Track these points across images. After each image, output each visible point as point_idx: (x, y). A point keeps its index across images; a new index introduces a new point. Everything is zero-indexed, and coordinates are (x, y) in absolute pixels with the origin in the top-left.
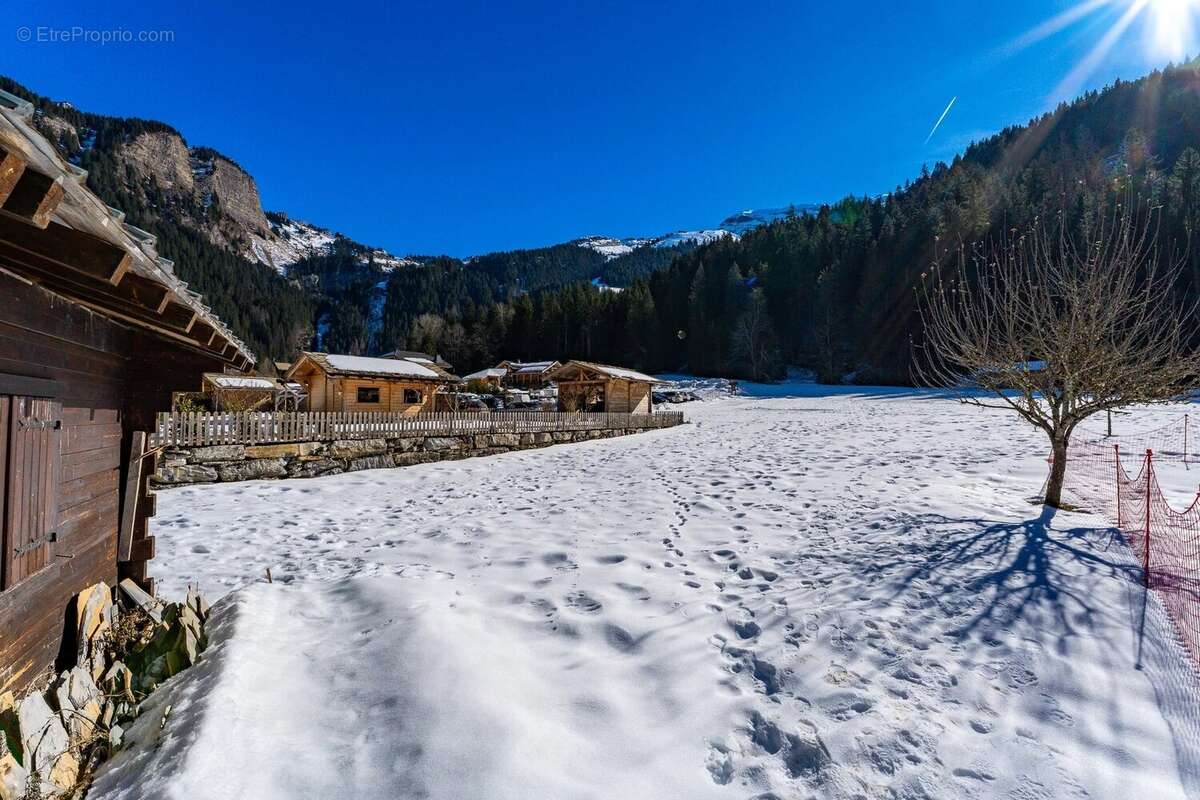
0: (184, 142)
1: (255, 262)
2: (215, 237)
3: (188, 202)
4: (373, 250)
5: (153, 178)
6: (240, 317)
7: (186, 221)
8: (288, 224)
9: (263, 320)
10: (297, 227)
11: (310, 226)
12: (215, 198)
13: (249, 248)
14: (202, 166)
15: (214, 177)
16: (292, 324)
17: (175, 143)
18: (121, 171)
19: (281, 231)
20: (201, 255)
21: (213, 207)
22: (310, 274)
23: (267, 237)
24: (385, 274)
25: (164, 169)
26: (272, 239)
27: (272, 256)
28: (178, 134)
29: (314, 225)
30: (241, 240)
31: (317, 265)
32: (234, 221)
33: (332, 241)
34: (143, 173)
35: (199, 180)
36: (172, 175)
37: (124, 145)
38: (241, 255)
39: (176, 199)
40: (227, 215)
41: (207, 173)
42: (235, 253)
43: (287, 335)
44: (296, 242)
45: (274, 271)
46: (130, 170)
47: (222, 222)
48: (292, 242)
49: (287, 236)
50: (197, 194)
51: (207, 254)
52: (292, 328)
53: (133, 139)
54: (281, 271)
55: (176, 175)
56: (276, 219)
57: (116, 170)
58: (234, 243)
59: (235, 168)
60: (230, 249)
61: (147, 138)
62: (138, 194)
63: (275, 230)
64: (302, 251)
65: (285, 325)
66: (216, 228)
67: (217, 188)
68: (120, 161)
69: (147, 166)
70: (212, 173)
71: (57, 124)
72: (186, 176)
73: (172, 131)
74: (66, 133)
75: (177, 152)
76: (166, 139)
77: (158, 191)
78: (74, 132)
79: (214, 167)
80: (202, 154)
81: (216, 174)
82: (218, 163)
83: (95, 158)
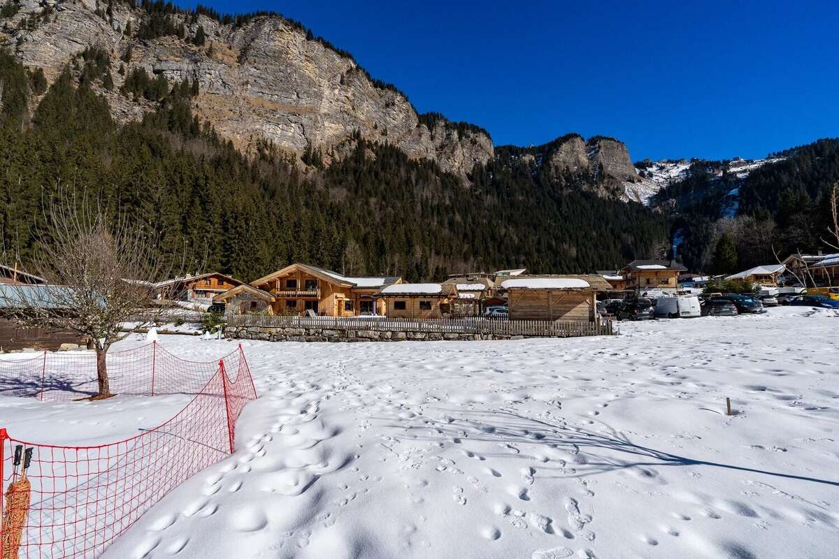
0: (583, 139)
1: (626, 201)
2: (602, 192)
3: (585, 175)
4: (729, 162)
5: (567, 167)
6: (614, 243)
7: (585, 187)
8: (651, 166)
9: (630, 243)
10: (658, 166)
11: (670, 161)
12: (601, 167)
13: (623, 193)
14: (593, 149)
15: (600, 153)
16: (651, 242)
17: (578, 140)
18: (553, 170)
19: (646, 173)
20: (592, 206)
21: (600, 173)
22: (669, 199)
23: (636, 181)
24: (739, 180)
25: (572, 160)
26: (640, 181)
27: (639, 193)
29: (672, 159)
30: (618, 189)
31: (674, 191)
32: (612, 178)
33: (687, 167)
34: (563, 167)
35: (591, 159)
36: (577, 162)
37: (554, 155)
38: (618, 199)
39: (579, 176)
40: (608, 175)
41: (595, 153)
42: (614, 198)
43: (647, 250)
44: (657, 178)
45: (640, 204)
46: (557, 168)
47: (606, 181)
48: (654, 178)
49: (651, 175)
50: (590, 168)
51: (596, 204)
52: (651, 245)
53: (558, 150)
54: (645, 202)
55: (579, 161)
56: (642, 165)
57: (550, 171)
58: (613, 193)
59: (612, 142)
60: (611, 197)
61: (565, 147)
62: (561, 181)
63: (642, 174)
64: (662, 183)
65: (646, 243)
66: (601, 186)
67: (602, 160)
68: (552, 165)
69: (564, 163)
70: (598, 151)
71: (527, 158)
72: (584, 159)
73: (576, 136)
74: (531, 161)
75: (579, 147)
76: (573, 142)
77: (570, 175)
78: (533, 159)
79: (599, 147)
80: (593, 142)
81: (601, 151)
82: (602, 143)
83: (542, 168)
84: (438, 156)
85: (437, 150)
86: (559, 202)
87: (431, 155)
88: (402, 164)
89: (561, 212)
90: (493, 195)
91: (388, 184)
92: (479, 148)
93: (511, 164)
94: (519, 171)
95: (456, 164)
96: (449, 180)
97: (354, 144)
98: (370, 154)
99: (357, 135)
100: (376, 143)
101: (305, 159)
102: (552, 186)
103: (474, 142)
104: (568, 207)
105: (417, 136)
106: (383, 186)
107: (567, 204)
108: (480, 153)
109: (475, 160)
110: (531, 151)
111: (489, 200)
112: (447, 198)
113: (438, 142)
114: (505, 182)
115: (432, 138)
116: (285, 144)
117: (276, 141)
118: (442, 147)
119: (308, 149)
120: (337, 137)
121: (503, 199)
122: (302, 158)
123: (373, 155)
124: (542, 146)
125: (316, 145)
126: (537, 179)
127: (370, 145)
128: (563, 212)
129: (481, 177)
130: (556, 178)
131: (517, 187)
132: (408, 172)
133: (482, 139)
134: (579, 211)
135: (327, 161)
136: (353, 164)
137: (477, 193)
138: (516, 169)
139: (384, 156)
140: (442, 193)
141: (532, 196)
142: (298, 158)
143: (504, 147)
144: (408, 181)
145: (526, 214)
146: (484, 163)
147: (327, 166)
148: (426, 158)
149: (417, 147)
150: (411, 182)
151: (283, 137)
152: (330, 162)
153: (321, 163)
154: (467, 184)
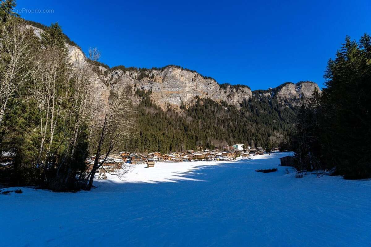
0: (293, 84)
3: (294, 99)
5: (285, 97)
12: (303, 94)
14: (298, 87)
15: (302, 89)
17: (290, 85)
18: (278, 98)
21: (302, 97)
25: (288, 93)
28: (291, 83)
34: (283, 97)
35: (298, 92)
36: (290, 94)
37: (279, 92)
39: (291, 100)
40: (307, 98)
41: (300, 89)
46: (280, 97)
50: (297, 96)
53: (280, 90)
55: (291, 93)
59: (309, 83)
61: (284, 88)
62: (282, 102)
67: (303, 91)
68: (278, 97)
69: (284, 95)
70: (301, 88)
71: (266, 95)
72: (294, 92)
73: (289, 83)
74: (268, 96)
75: (291, 88)
76: (288, 86)
77: (287, 99)
78: (270, 94)
79: (302, 86)
80: (298, 84)
81: (302, 88)
82: (303, 84)
83: (273, 98)
84: (228, 99)
85: (227, 96)
86: (279, 112)
87: (225, 99)
88: (212, 105)
89: (280, 116)
90: (249, 112)
91: (206, 113)
92: (245, 93)
93: (259, 98)
94: (263, 100)
95: (235, 101)
96: (231, 108)
97: (196, 100)
98: (202, 103)
99: (197, 97)
100: (204, 98)
101: (181, 107)
102: (277, 106)
103: (243, 91)
104: (283, 114)
105: (219, 93)
106: (205, 114)
107: (283, 112)
108: (245, 95)
109: (243, 98)
110: (269, 91)
111: (247, 114)
112: (229, 115)
113: (228, 93)
114: (255, 106)
115: (225, 93)
116: (175, 103)
117: (172, 103)
118: (229, 95)
119: (182, 104)
120: (191, 98)
121: (254, 113)
122: (180, 107)
123: (203, 103)
124: (274, 89)
125: (184, 103)
126: (270, 103)
127: (202, 100)
128: (281, 116)
129: (245, 105)
130: (280, 101)
131: (260, 108)
132: (214, 108)
133: (246, 90)
134: (289, 115)
135: (187, 107)
136: (195, 107)
137: (243, 111)
138: (262, 100)
139: (206, 103)
140: (227, 114)
141: (267, 111)
142: (179, 107)
143: (257, 91)
144: (214, 111)
145: (263, 118)
146: (247, 99)
147: (187, 109)
148: (222, 100)
149: (220, 97)
150: (215, 111)
151: (174, 101)
152: (188, 107)
153: (185, 108)
154: (239, 108)
